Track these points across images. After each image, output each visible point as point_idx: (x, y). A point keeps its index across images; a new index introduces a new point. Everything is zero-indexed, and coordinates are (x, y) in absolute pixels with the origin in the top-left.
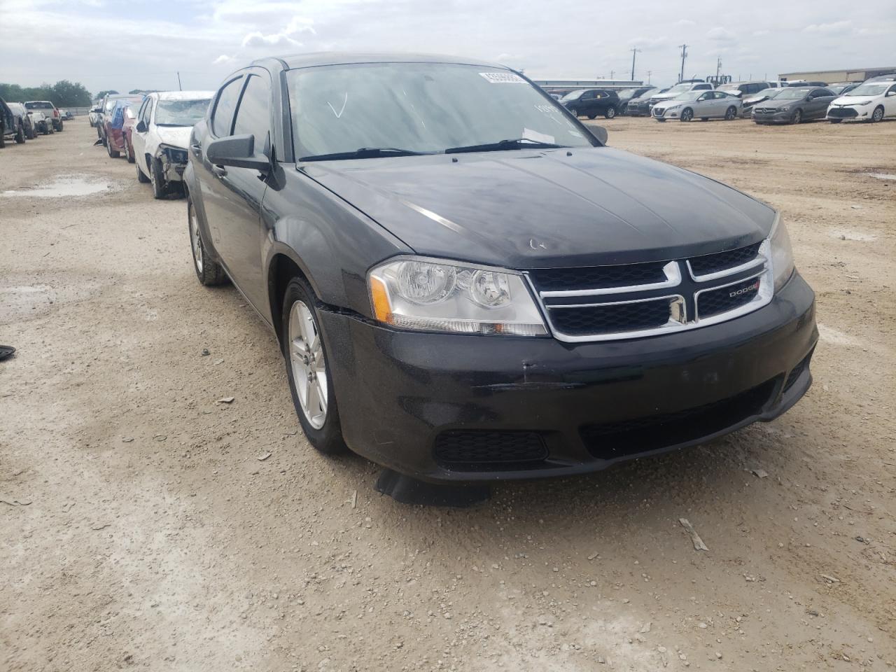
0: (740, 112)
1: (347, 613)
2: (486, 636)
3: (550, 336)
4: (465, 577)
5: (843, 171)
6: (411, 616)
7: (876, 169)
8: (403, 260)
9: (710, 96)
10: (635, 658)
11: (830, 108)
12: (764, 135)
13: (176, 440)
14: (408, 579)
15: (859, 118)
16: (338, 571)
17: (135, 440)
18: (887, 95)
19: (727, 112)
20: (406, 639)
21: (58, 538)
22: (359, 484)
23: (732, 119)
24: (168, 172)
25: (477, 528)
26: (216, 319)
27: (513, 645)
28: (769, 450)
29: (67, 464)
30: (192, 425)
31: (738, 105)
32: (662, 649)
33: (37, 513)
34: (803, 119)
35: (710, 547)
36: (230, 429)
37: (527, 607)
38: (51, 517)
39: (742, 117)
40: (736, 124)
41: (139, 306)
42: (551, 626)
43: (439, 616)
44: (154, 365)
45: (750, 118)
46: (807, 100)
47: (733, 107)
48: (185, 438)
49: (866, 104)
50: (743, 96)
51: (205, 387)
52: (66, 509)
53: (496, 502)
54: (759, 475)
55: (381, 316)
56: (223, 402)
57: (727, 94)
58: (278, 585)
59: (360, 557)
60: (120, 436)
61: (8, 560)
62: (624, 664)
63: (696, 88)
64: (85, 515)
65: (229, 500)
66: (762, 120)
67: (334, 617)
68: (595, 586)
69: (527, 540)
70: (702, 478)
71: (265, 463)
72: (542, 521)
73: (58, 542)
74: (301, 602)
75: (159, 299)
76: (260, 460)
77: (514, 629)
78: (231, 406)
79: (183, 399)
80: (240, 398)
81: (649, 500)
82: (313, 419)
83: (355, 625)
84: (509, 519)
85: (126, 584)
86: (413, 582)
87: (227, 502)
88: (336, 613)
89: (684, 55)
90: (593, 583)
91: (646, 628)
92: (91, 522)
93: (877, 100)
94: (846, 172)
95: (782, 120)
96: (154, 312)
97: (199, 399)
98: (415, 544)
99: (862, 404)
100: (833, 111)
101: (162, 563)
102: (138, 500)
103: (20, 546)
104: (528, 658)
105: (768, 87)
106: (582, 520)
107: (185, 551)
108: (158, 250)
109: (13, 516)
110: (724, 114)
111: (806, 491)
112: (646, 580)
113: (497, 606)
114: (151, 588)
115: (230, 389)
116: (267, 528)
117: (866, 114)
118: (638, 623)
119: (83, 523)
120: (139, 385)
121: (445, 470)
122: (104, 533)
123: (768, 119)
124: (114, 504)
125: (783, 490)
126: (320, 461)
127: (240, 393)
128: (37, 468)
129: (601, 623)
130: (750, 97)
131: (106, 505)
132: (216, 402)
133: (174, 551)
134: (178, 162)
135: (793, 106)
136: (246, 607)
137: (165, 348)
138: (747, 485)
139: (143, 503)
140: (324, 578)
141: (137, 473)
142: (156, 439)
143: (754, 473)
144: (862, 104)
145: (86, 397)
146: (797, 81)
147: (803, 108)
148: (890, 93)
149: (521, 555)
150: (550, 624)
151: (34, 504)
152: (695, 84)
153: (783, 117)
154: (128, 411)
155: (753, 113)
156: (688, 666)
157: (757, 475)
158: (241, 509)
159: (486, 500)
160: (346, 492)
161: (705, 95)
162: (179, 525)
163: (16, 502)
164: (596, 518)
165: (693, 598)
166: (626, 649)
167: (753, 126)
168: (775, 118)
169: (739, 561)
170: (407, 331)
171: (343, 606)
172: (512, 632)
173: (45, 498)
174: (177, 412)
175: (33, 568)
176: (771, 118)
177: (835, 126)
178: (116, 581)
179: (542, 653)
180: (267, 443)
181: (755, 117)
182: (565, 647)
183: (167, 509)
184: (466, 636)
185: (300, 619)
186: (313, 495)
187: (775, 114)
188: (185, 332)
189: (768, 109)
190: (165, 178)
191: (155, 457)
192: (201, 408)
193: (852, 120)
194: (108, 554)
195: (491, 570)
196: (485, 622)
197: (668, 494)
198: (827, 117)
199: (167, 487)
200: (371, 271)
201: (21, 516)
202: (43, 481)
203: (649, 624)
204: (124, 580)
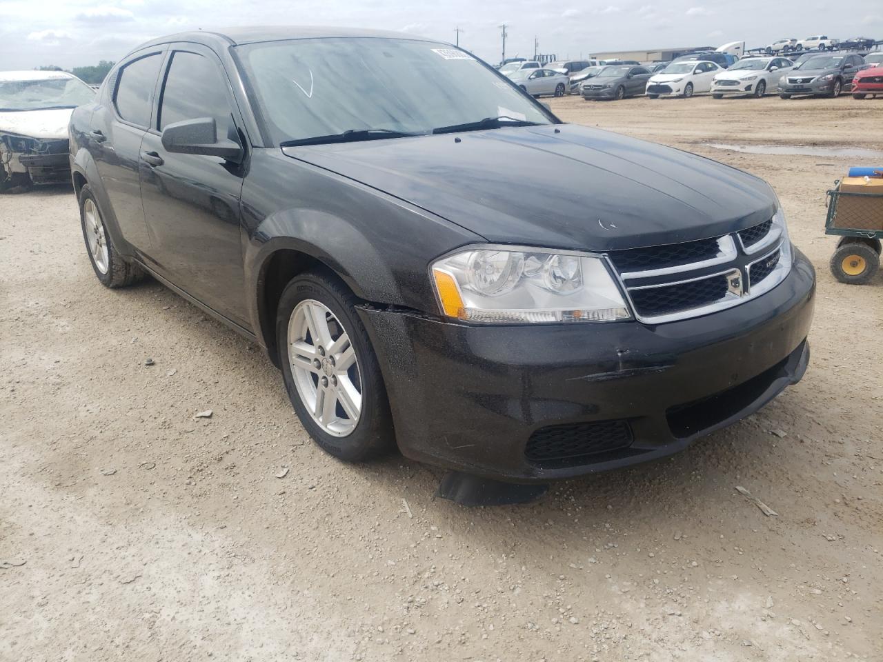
0: (568, 89)
1: (467, 635)
2: (624, 636)
3: (634, 319)
4: (568, 577)
5: (684, 142)
6: (537, 627)
7: (711, 140)
8: (474, 250)
9: (541, 74)
10: (777, 634)
11: (648, 84)
12: (598, 110)
13: (166, 466)
14: (512, 588)
15: (674, 94)
16: (433, 590)
17: (118, 472)
18: (694, 73)
19: (556, 89)
20: (546, 653)
21: (82, 600)
22: (403, 491)
23: (562, 96)
24: (10, 163)
25: (551, 523)
26: (143, 325)
27: (655, 641)
28: (774, 410)
29: (48, 509)
30: (179, 446)
31: (565, 82)
32: (795, 621)
33: (39, 575)
34: (626, 95)
35: (777, 510)
36: (226, 447)
37: (646, 599)
38: (61, 576)
39: (569, 94)
40: (568, 101)
41: (41, 316)
42: (680, 615)
43: (565, 623)
44: (95, 381)
45: (579, 95)
46: (628, 77)
47: (562, 84)
48: (178, 463)
49: (679, 81)
50: (570, 73)
51: (171, 402)
52: (75, 563)
53: (555, 493)
54: (779, 435)
55: (449, 311)
56: (201, 417)
57: (556, 73)
58: (376, 616)
59: (447, 570)
60: (97, 468)
61: (32, 637)
62: (770, 643)
63: (525, 67)
64: (103, 568)
65: (268, 528)
66: (591, 96)
67: (457, 642)
68: (697, 566)
69: (608, 529)
70: (731, 444)
71: (287, 480)
72: (610, 507)
73: (86, 605)
74: (412, 631)
75: (61, 307)
76: (280, 478)
77: (647, 624)
78: (212, 420)
79: (151, 419)
80: (219, 411)
81: (697, 472)
82: (328, 427)
83: (484, 647)
84: (577, 510)
85: (198, 642)
86: (518, 591)
87: (267, 530)
88: (457, 637)
89: (504, 35)
90: (694, 563)
91: (769, 603)
92: (115, 575)
93: (687, 77)
94: (687, 143)
95: (608, 96)
96: (63, 322)
97: (170, 416)
98: (497, 548)
99: (826, 358)
100: (651, 88)
101: (228, 610)
102: (159, 541)
103: (37, 617)
104: (677, 653)
105: (589, 66)
106: (647, 500)
107: (247, 593)
108: (31, 251)
109: (10, 581)
110: (554, 91)
111: (827, 445)
112: (741, 553)
113: (616, 602)
114: (231, 643)
115: (201, 401)
116: (328, 554)
117: (679, 90)
118: (759, 598)
119: (105, 577)
120: (89, 407)
121: (537, 469)
122: (138, 586)
123: (596, 95)
124: (132, 550)
125: (807, 447)
126: (347, 471)
127: (215, 405)
128: (12, 519)
129: (724, 604)
130: (576, 74)
131: (123, 553)
132: (194, 418)
133: (234, 595)
134: (21, 152)
135: (617, 83)
136: (353, 647)
137: (100, 362)
138: (774, 446)
139: (168, 545)
140: (423, 600)
141: (141, 510)
142: (143, 468)
143: (773, 434)
144: (675, 82)
145: (32, 429)
146: (613, 60)
147: (625, 85)
148: (697, 71)
149: (611, 545)
150: (679, 613)
151: (30, 564)
152: (524, 63)
153: (609, 94)
154: (92, 438)
155: (582, 89)
156: (827, 635)
157: (777, 435)
158: (287, 536)
159: (545, 492)
160: (394, 502)
161: (536, 73)
162: (225, 563)
163: (5, 563)
164: (658, 497)
165: (793, 565)
166: (762, 627)
167: (583, 102)
168: (602, 94)
169: (811, 522)
170: (482, 325)
171: (460, 628)
172: (648, 629)
173: (40, 554)
174: (153, 434)
175: (70, 641)
176: (598, 94)
177: (654, 101)
178: (183, 642)
179: (686, 646)
180: (277, 457)
181: (583, 93)
182: (705, 634)
183: (200, 547)
184: (603, 640)
185: (422, 651)
186: (361, 510)
187: (602, 90)
188: (114, 342)
189: (595, 86)
190: (6, 169)
191: (153, 489)
192: (179, 426)
193: (666, 96)
194: (156, 610)
195: (590, 565)
196: (614, 621)
197: (709, 463)
198: (646, 93)
199: (187, 520)
200: (433, 263)
201: (21, 580)
202: (26, 534)
203: (770, 598)
204: (192, 638)
